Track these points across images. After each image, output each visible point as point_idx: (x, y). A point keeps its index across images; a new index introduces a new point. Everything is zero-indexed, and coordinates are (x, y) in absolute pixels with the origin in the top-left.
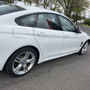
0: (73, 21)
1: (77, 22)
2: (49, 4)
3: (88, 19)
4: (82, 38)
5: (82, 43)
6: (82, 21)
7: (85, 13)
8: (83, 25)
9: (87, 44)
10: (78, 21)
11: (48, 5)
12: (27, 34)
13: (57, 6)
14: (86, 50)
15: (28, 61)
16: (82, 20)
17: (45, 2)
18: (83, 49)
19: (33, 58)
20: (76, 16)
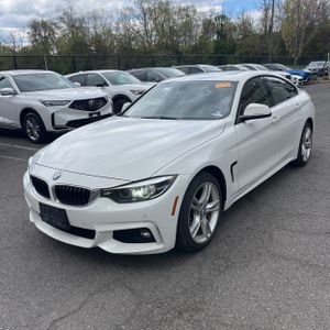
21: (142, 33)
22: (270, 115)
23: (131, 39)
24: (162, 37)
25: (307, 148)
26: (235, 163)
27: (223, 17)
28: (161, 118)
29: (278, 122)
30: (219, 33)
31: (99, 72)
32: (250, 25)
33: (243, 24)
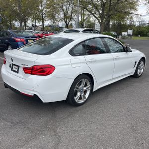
0: (116, 34)
1: (121, 35)
2: (72, 16)
3: (139, 27)
4: (134, 57)
5: (136, 62)
6: (130, 32)
7: (131, 18)
8: (133, 37)
9: (142, 62)
10: (124, 34)
11: (71, 18)
12: (81, 63)
13: (85, 18)
14: (142, 71)
15: (85, 88)
16: (128, 31)
17: (64, 15)
18: (138, 70)
19: (89, 86)
20: (118, 26)
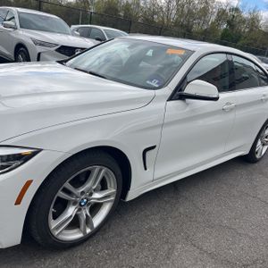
21: (164, 9)
22: (216, 99)
23: (154, 13)
24: (180, 16)
25: (263, 145)
26: (153, 147)
27: (237, 10)
28: (91, 73)
29: (232, 109)
30: (229, 23)
31: (102, 28)
32: (258, 21)
33: (252, 19)
